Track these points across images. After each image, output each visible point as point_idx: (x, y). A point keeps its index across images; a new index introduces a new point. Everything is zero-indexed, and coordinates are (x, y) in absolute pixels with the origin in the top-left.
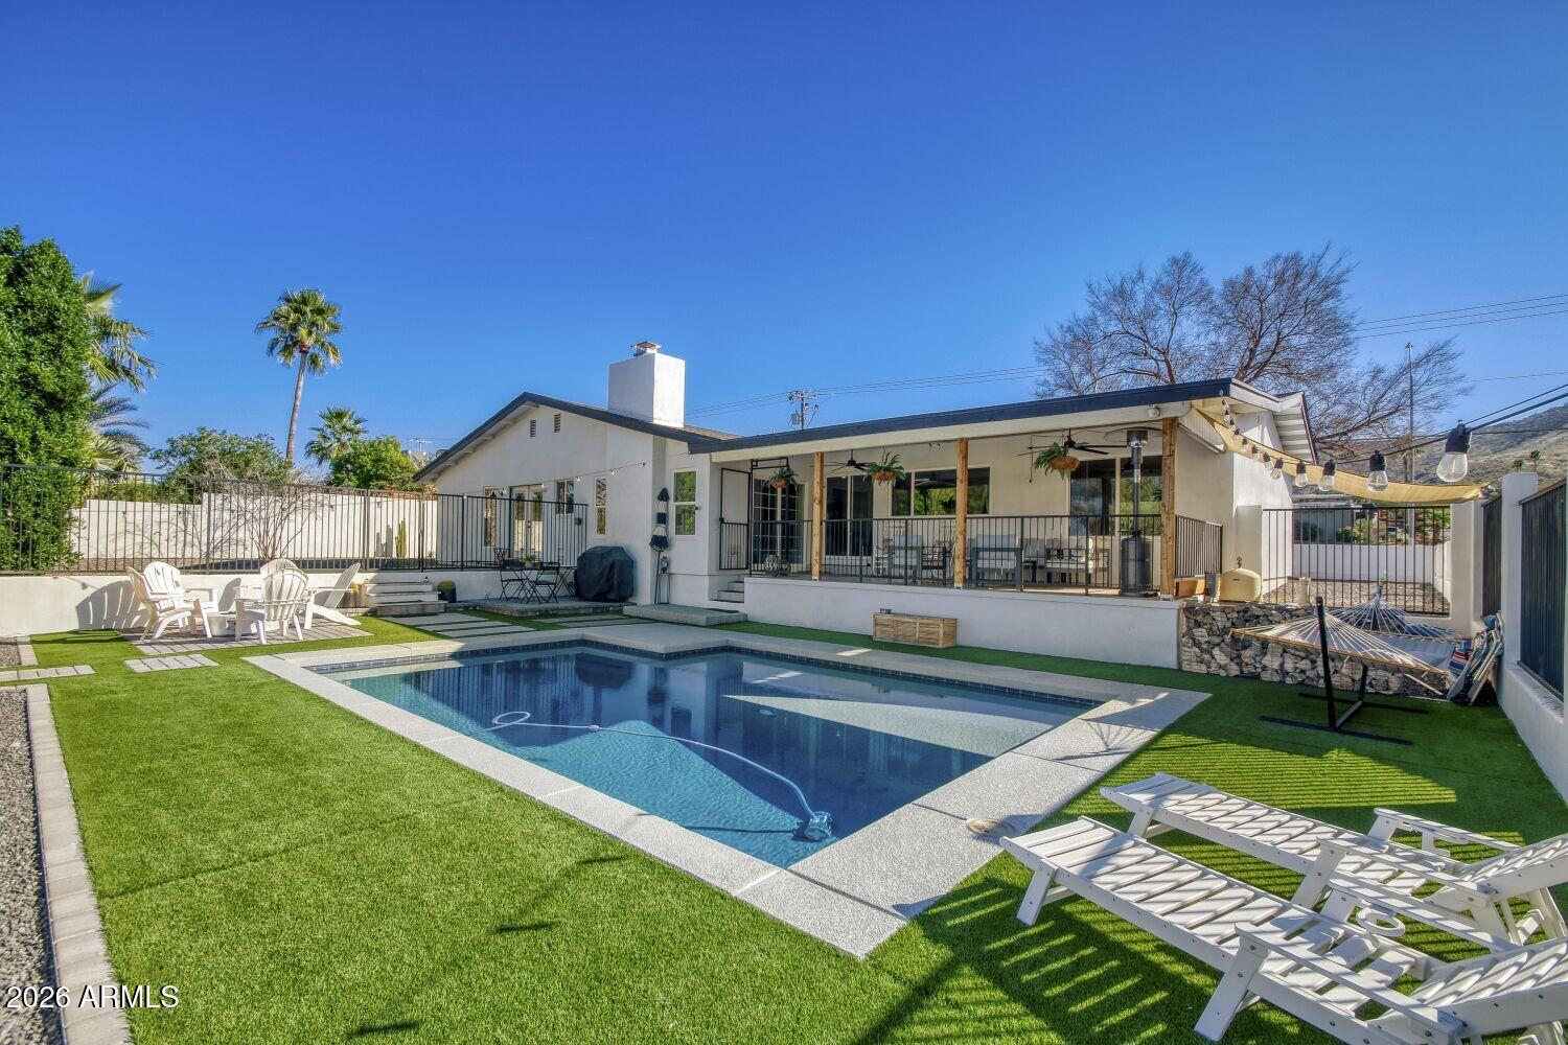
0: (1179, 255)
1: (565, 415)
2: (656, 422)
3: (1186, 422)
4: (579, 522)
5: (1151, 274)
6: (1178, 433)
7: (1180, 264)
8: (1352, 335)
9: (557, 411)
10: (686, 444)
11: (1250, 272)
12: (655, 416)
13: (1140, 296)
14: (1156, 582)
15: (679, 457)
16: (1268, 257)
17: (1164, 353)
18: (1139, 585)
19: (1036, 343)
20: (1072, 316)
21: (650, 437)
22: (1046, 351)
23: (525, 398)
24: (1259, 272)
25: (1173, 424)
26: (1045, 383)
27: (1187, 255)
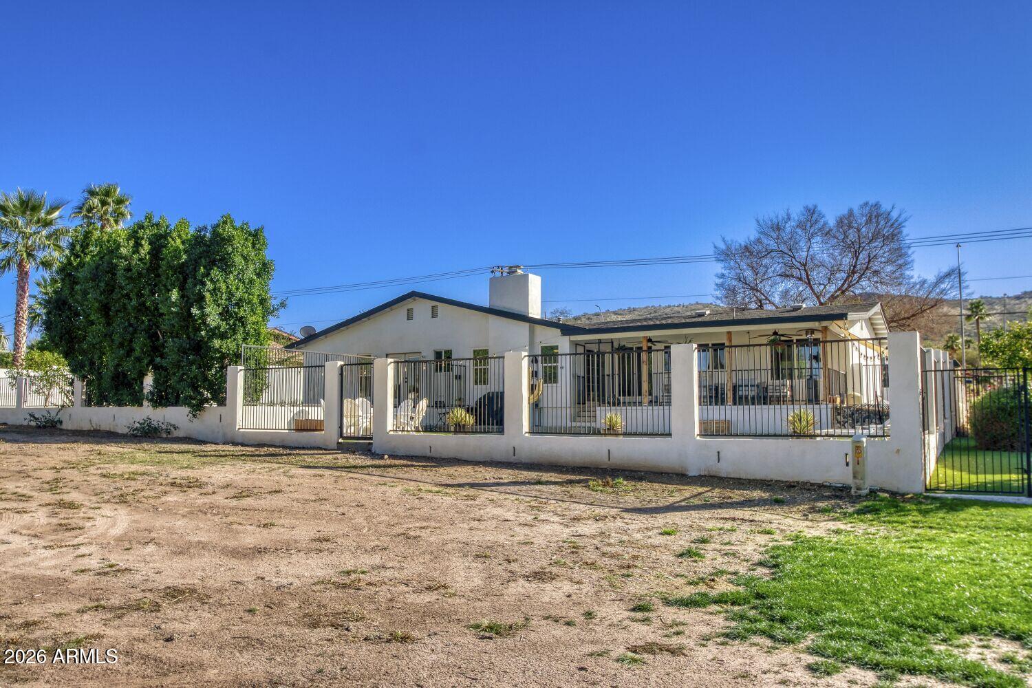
0: (811, 206)
1: (441, 306)
2: (530, 315)
3: (830, 328)
4: (458, 377)
5: (794, 216)
6: (828, 332)
7: (811, 212)
8: (910, 259)
9: (434, 303)
10: (559, 330)
11: (851, 212)
12: (530, 311)
13: (788, 229)
14: (821, 397)
15: (552, 337)
16: (861, 203)
17: (805, 265)
18: (813, 399)
19: (715, 247)
20: (747, 239)
21: (527, 325)
22: (723, 253)
23: (413, 295)
24: (856, 211)
25: (826, 328)
26: (723, 276)
27: (815, 207)
